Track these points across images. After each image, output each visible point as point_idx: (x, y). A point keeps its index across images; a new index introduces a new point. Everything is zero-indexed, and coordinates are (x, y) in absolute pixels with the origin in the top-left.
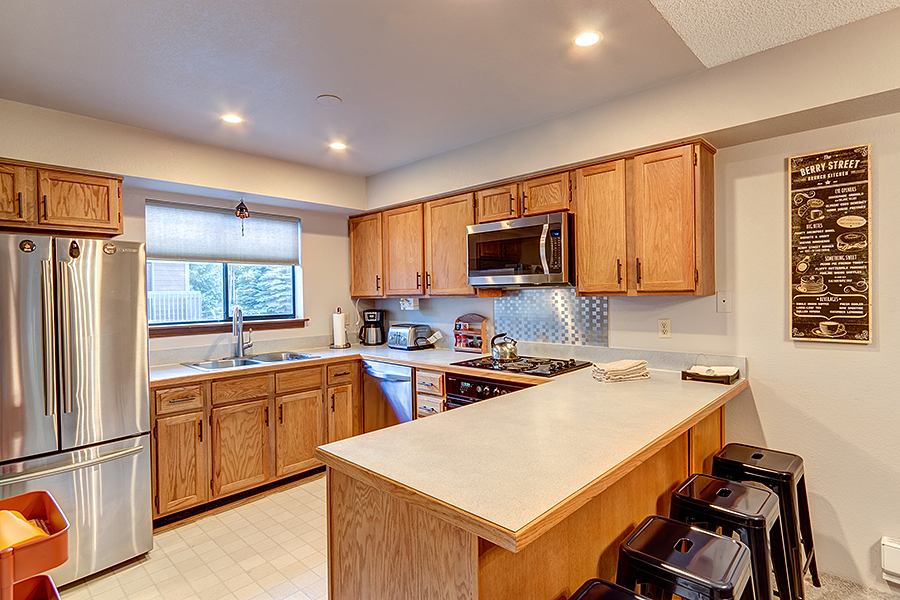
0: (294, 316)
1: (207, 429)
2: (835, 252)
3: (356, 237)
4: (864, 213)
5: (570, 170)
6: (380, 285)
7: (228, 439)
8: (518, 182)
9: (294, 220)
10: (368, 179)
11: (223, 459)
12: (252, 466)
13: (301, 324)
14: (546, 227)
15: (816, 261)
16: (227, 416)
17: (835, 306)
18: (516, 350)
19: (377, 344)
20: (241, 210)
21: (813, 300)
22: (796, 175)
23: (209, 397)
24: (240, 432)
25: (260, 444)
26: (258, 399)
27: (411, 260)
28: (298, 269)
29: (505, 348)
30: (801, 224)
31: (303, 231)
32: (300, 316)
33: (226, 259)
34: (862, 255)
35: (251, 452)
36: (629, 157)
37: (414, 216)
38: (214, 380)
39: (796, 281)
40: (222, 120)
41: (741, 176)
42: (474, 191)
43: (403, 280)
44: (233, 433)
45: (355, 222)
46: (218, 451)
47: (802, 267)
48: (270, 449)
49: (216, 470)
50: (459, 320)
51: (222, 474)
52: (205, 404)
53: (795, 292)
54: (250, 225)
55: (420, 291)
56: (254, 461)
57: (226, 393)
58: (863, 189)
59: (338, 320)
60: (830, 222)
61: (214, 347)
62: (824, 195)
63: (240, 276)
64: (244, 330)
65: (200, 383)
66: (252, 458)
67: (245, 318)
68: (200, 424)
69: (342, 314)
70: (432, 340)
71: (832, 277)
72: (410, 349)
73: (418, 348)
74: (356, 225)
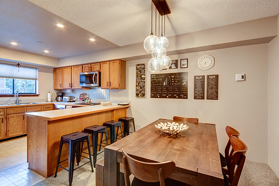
0: (36, 93)
1: (5, 120)
2: (141, 82)
3: (55, 74)
4: (145, 75)
5: (100, 63)
6: (61, 86)
7: (12, 123)
8: (91, 64)
9: (36, 68)
10: (58, 59)
11: (10, 128)
12: (19, 130)
13: (38, 95)
14: (94, 74)
15: (139, 83)
16: (11, 117)
17: (141, 91)
18: (91, 101)
19: (61, 101)
20: (18, 65)
21: (138, 90)
22: (137, 67)
23: (6, 112)
24: (15, 121)
25: (22, 125)
26: (21, 113)
27: (68, 80)
28: (37, 81)
29: (88, 101)
30: (137, 76)
31: (39, 71)
32: (37, 93)
33: (14, 78)
34: (144, 82)
35: (18, 126)
36: (109, 61)
37: (69, 69)
38: (8, 108)
39: (136, 87)
40: (11, 44)
41: (130, 67)
42: (82, 65)
43: (66, 85)
44: (13, 121)
45: (55, 70)
46: (8, 126)
47: (137, 84)
48: (25, 126)
49: (8, 130)
50: (81, 95)
51: (9, 132)
52: (4, 114)
53: (136, 89)
54: (21, 69)
55: (70, 88)
56: (20, 129)
57: (12, 111)
58: (145, 71)
59: (49, 95)
60: (141, 76)
61: (8, 101)
62: (140, 71)
63: (28, 84)
64: (18, 96)
65: (3, 108)
66: (19, 128)
67: (19, 94)
68: (3, 119)
69: (50, 93)
70: (74, 100)
71: (141, 86)
72: (68, 102)
73: (70, 102)
74: (55, 71)
